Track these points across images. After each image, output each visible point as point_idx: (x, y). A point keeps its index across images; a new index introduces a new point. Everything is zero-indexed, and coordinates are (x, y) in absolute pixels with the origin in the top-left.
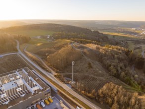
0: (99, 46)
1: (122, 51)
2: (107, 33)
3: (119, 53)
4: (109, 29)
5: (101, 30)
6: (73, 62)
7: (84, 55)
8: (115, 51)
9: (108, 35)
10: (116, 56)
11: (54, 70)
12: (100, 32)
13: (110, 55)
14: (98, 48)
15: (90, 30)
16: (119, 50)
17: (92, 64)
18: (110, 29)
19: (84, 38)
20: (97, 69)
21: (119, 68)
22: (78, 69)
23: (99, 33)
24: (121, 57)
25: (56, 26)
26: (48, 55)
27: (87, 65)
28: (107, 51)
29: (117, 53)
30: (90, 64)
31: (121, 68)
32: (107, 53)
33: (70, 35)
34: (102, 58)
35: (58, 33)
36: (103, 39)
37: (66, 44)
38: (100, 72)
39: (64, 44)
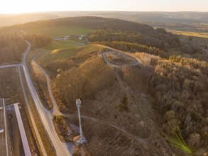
0: (158, 57)
1: (202, 69)
2: (178, 33)
3: (194, 74)
4: (185, 26)
5: (170, 27)
6: (78, 102)
7: (119, 79)
8: (187, 71)
9: (180, 36)
10: (187, 81)
11: (58, 104)
12: (168, 30)
13: (175, 78)
14: (154, 63)
15: (151, 28)
16: (197, 66)
17: (129, 101)
18: (187, 26)
19: (136, 41)
20: (138, 116)
21: (189, 118)
22: (99, 108)
23: (166, 33)
24: (197, 84)
25: (96, 21)
28: (170, 71)
29: (191, 75)
30: (125, 100)
31: (194, 118)
32: (169, 75)
33: (114, 36)
34: (155, 86)
35: (95, 31)
36: (170, 43)
37: (95, 53)
38: (142, 123)
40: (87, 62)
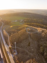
17: (31, 43)
20: (32, 48)
22: (22, 45)
26: (12, 34)
27: (28, 44)
30: (29, 43)
38: (33, 50)
39: (23, 28)
40: (21, 31)
